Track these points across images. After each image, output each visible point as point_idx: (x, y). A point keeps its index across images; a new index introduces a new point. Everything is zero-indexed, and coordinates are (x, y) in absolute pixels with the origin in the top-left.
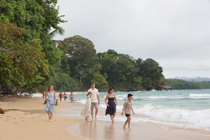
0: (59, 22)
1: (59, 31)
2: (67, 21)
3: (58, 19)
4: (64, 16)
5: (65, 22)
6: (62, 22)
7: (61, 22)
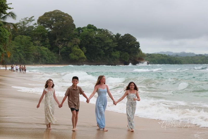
0: (7, 9)
1: (12, 15)
2: (13, 8)
3: (6, 6)
4: (11, 4)
5: (11, 9)
6: (10, 8)
7: (8, 8)
